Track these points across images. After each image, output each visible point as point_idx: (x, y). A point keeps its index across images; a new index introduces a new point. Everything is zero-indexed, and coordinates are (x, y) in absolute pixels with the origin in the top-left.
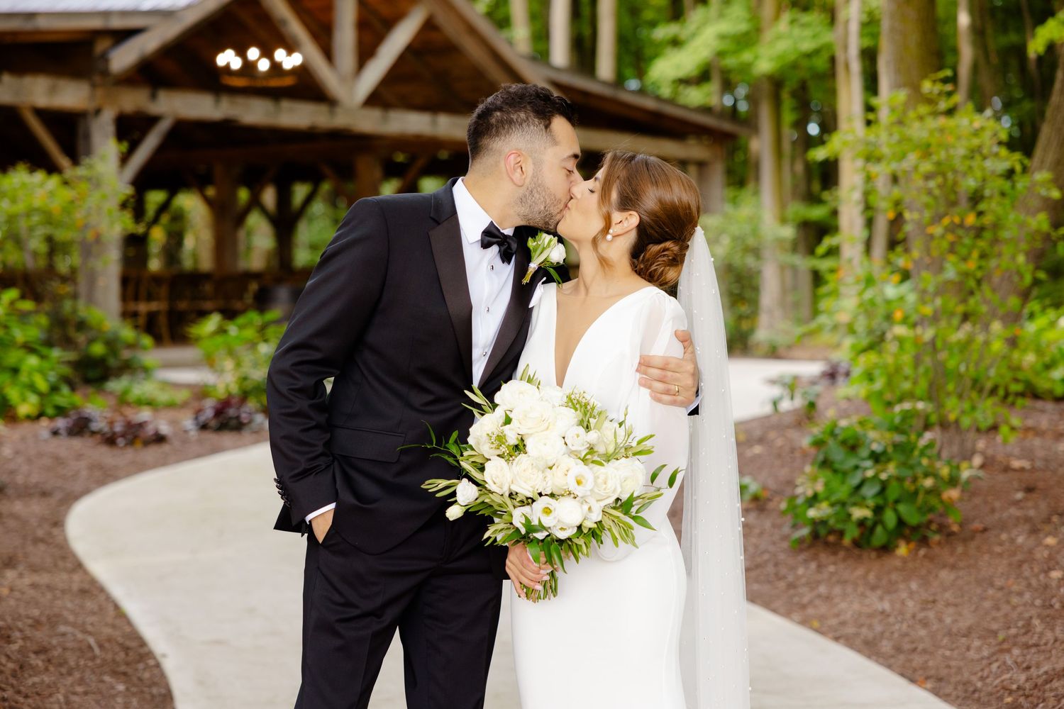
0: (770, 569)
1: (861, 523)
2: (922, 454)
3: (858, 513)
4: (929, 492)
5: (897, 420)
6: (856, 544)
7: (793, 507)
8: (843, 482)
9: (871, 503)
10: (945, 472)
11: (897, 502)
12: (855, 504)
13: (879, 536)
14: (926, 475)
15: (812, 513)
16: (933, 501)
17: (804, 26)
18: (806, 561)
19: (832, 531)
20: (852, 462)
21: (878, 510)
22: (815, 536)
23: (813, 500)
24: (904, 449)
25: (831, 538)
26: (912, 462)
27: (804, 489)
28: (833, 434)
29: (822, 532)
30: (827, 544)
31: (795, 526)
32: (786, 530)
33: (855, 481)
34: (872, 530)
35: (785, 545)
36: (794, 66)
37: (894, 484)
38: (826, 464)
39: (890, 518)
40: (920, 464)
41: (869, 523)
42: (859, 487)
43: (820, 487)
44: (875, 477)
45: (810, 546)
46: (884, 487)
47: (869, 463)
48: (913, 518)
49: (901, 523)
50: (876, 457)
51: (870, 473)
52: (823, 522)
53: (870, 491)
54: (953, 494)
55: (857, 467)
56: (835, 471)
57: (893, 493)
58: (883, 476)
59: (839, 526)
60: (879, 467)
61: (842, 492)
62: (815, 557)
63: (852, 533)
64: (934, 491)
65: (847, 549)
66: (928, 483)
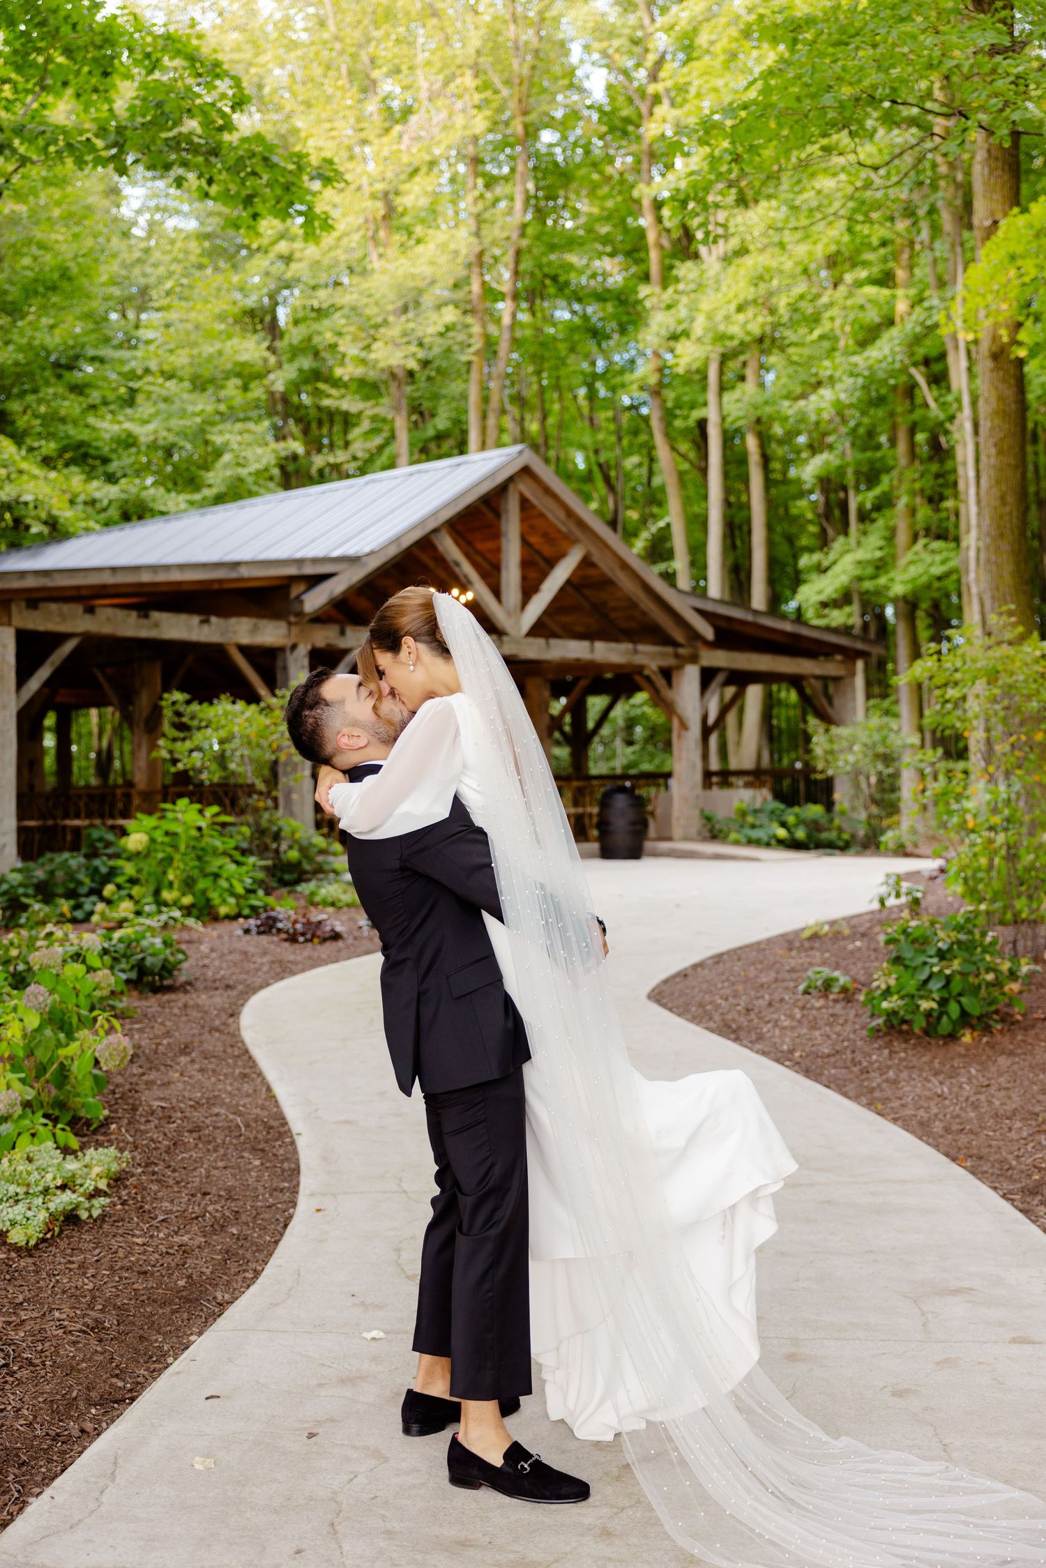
0: (849, 1055)
1: (929, 1014)
2: (985, 951)
3: (925, 1005)
4: (990, 985)
5: (961, 920)
6: (926, 1032)
7: (870, 999)
8: (913, 976)
9: (936, 996)
10: (1006, 966)
11: (960, 995)
12: (922, 997)
13: (945, 1026)
14: (988, 970)
15: (885, 1005)
16: (995, 993)
17: (933, 552)
18: (880, 1048)
19: (904, 1021)
20: (922, 958)
21: (943, 1002)
22: (890, 1025)
23: (887, 993)
24: (967, 947)
25: (905, 1027)
26: (975, 958)
27: (880, 983)
28: (904, 932)
29: (895, 1022)
30: (901, 1032)
31: (872, 1016)
32: (865, 1019)
33: (923, 976)
34: (939, 1019)
35: (864, 1033)
36: (928, 586)
37: (958, 978)
38: (897, 960)
39: (954, 1009)
40: (983, 960)
41: (935, 1014)
42: (926, 982)
43: (892, 982)
44: (941, 971)
45: (886, 1034)
46: (949, 980)
47: (935, 960)
48: (975, 1009)
49: (964, 1013)
50: (942, 955)
51: (936, 969)
52: (894, 1013)
53: (935, 985)
54: (1015, 987)
55: (925, 963)
56: (906, 967)
57: (956, 986)
58: (948, 972)
59: (908, 1017)
60: (944, 963)
61: (912, 985)
62: (889, 1045)
63: (919, 1024)
64: (997, 984)
65: (919, 1037)
66: (990, 977)
